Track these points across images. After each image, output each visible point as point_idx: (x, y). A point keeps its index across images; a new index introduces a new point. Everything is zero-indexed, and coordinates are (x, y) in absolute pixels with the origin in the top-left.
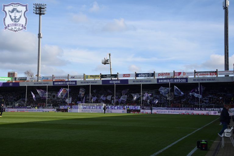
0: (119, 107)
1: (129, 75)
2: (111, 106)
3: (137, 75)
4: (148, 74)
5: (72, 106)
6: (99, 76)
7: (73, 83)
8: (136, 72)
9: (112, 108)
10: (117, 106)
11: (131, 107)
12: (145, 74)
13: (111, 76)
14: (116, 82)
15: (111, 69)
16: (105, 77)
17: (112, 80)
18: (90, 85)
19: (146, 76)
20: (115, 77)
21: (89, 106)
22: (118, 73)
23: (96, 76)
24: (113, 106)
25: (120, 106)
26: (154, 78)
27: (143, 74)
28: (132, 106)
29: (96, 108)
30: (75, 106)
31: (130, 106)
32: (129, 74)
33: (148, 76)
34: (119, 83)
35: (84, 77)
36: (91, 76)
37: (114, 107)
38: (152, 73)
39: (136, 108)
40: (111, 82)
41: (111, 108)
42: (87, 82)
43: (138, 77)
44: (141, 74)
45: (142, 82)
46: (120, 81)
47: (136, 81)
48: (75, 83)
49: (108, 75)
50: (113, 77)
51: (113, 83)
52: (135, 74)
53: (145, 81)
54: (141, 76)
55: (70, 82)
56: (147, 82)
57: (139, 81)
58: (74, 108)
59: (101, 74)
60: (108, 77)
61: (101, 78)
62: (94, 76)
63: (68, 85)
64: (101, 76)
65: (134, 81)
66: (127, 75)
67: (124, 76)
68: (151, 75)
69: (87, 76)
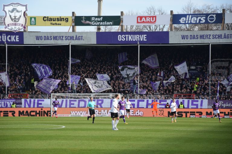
3: (176, 19)
6: (70, 20)
7: (13, 37)
8: (172, 11)
10: (145, 100)
12: (197, 15)
13: (103, 21)
14: (136, 38)
16: (88, 22)
19: (200, 20)
20: (115, 24)
21: (68, 100)
24: (136, 100)
27: (193, 15)
28: (186, 101)
30: (28, 100)
32: (153, 17)
36: (46, 19)
37: (139, 101)
39: (197, 105)
42: (55, 38)
43: (179, 23)
44: (188, 16)
45: (207, 38)
46: (145, 36)
47: (190, 35)
48: (18, 37)
49: (94, 18)
50: (110, 23)
51: (127, 40)
52: (171, 15)
53: (215, 36)
54: (187, 22)
55: (4, 35)
56: (221, 39)
57: (198, 36)
58: (27, 105)
59: (73, 13)
60: (96, 23)
61: (74, 24)
62: (55, 18)
63: (7, 45)
64: (75, 20)
65: (183, 36)
66: (147, 18)
67: (139, 21)
68: (213, 20)
69: (33, 19)
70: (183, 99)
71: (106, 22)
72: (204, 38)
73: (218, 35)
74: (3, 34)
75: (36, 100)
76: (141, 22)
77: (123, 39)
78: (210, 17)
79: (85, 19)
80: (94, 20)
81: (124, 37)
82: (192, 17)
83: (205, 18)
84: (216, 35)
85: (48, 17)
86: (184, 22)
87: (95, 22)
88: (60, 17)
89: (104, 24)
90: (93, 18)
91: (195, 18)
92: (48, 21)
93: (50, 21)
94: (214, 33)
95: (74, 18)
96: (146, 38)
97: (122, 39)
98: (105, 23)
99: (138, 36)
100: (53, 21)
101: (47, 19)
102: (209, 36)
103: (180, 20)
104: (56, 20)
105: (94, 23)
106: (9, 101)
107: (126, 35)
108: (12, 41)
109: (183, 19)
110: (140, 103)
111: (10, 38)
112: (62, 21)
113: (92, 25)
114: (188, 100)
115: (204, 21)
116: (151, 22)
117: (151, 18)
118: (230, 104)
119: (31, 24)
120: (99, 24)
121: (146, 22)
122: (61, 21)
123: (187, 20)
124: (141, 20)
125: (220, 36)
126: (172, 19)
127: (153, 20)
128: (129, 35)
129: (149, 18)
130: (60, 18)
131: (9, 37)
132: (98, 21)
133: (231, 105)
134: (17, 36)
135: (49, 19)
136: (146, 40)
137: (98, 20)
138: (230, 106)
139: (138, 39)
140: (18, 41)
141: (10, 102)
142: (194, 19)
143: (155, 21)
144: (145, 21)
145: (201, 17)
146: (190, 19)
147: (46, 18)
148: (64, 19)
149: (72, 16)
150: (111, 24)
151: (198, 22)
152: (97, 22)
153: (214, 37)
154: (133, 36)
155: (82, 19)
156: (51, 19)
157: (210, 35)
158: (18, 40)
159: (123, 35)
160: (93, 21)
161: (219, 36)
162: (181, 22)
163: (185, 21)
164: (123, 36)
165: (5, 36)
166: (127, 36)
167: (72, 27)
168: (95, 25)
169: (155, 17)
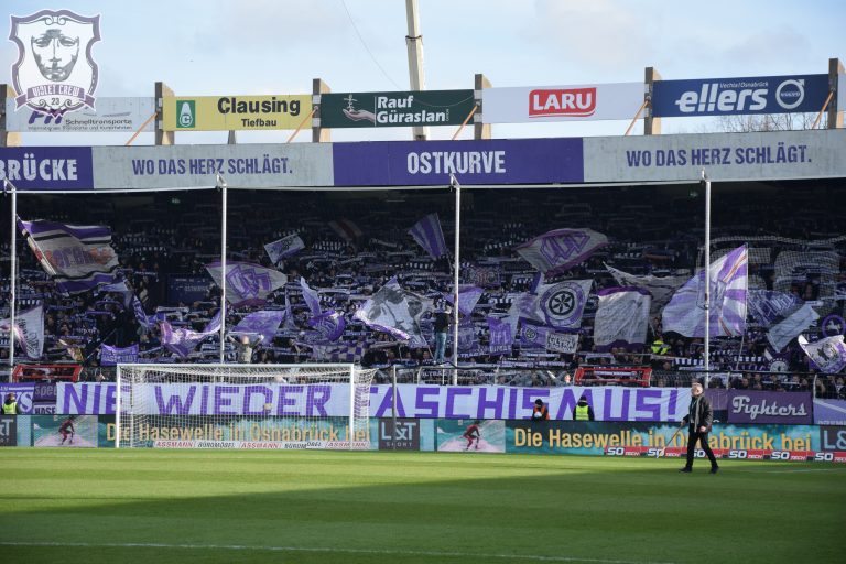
0: (501, 392)
1: (584, 100)
2: (421, 392)
3: (663, 97)
4: (773, 82)
5: (45, 391)
6: (306, 109)
7: (58, 166)
8: (649, 72)
9: (434, 406)
10: (476, 389)
11: (608, 394)
12: (737, 84)
13: (415, 109)
14: (471, 162)
15: (411, 39)
16: (363, 114)
17: (421, 144)
18: (217, 192)
19: (749, 100)
20: (456, 119)
21: (212, 386)
22: (478, 78)
23: (274, 105)
24: (444, 390)
25: (507, 390)
26: (832, 124)
27: (725, 84)
28: (618, 392)
29: (283, 401)
30: (78, 386)
31: (598, 393)
32: (584, 92)
33: (772, 108)
34: (493, 177)
35: (159, 116)
36: (228, 105)
37: (451, 394)
38: (812, 81)
39: (656, 409)
40: (416, 164)
41: (420, 404)
42: (196, 166)
43: (676, 112)
45: (716, 159)
46: (501, 157)
47: (658, 152)
48: (74, 166)
49: (385, 99)
50: (438, 115)
51: (438, 171)
52: (646, 82)
53: (744, 155)
55: (29, 159)
56: (767, 166)
57: (685, 153)
58: (72, 403)
59: (316, 83)
60: (391, 116)
61: (317, 122)
62: (257, 103)
63: (14, 192)
64: (321, 105)
65: (634, 152)
66: (564, 96)
67: (537, 107)
68: (796, 99)
69: (186, 108)
70: (607, 387)
71: (424, 112)
72: (707, 160)
73: (758, 149)
74: (26, 156)
75: (105, 386)
76: (543, 112)
77: (426, 168)
78: (783, 90)
79: (354, 104)
80: (385, 106)
81: (428, 161)
82: (720, 91)
83: (765, 92)
84: (748, 149)
85: (234, 99)
86: (692, 109)
87: (389, 113)
88: (274, 98)
89: (418, 120)
90: (380, 98)
91: (733, 94)
92: (234, 111)
93: (240, 112)
94: (740, 140)
95: (317, 100)
96: (502, 162)
97: (422, 168)
98: (421, 117)
99: (475, 158)
100: (252, 111)
101: (230, 105)
102: (723, 154)
104: (261, 108)
105: (385, 118)
107: (435, 154)
108: (55, 178)
109: (689, 99)
110: (458, 398)
111: (49, 170)
112: (279, 111)
113: (379, 125)
114: (625, 391)
115: (763, 103)
116: (577, 110)
117: (579, 96)
118: (774, 407)
119: (179, 125)
120: (400, 121)
121: (561, 111)
122: (276, 114)
123: (703, 99)
124: (542, 103)
125: (763, 155)
126: (649, 97)
127: (584, 102)
128: (446, 154)
129: (572, 97)
130: (274, 103)
131: (47, 166)
132: (399, 111)
133: (777, 410)
134: (72, 162)
135: (237, 107)
136: (503, 170)
137: (400, 106)
138: (773, 413)
139: (475, 166)
140: (75, 178)
141: (19, 394)
142: (728, 97)
143: (593, 105)
144: (557, 107)
145: (754, 89)
146: (713, 99)
147: (228, 101)
148: (284, 103)
149: (311, 92)
150: (443, 120)
151: (740, 107)
152: (393, 114)
153: (741, 157)
154: (459, 154)
155: (347, 103)
156: (245, 104)
157: (728, 150)
158: (74, 173)
159: (423, 155)
160: (382, 109)
161: (761, 152)
162: (683, 108)
163: (697, 106)
164: (425, 158)
165: (33, 162)
166: (437, 155)
167: (311, 131)
168: (388, 124)
169: (593, 91)
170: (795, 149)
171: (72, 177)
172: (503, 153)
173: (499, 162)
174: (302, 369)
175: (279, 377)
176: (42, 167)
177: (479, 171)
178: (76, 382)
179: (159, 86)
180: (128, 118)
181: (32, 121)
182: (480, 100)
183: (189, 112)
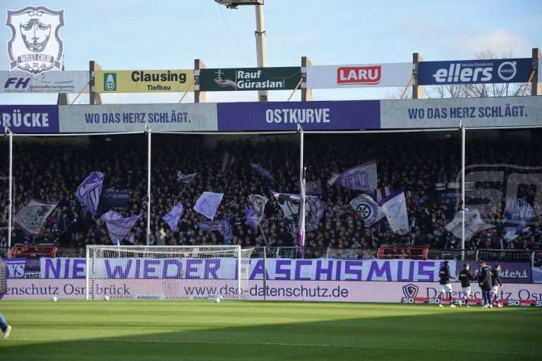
0: (331, 264)
2: (279, 263)
3: (425, 72)
4: (496, 63)
5: (32, 263)
6: (190, 79)
7: (36, 118)
8: (416, 56)
9: (288, 272)
10: (315, 261)
11: (400, 264)
12: (473, 64)
13: (262, 79)
14: (307, 115)
15: (259, 33)
16: (228, 82)
18: (145, 135)
20: (286, 87)
21: (142, 260)
22: (304, 59)
24: (294, 262)
25: (335, 262)
26: (534, 91)
27: (465, 64)
28: (406, 263)
29: (189, 269)
30: (54, 260)
31: (393, 264)
32: (373, 68)
33: (495, 79)
34: (322, 126)
35: (92, 83)
37: (299, 264)
38: (522, 63)
39: (431, 274)
40: (271, 117)
41: (278, 271)
42: (127, 118)
43: (433, 82)
44: (452, 66)
45: (466, 115)
46: (327, 113)
47: (429, 109)
48: (46, 117)
49: (243, 72)
50: (277, 83)
51: (286, 121)
52: (413, 63)
53: (484, 112)
54: (450, 80)
55: (17, 113)
56: (499, 118)
57: (446, 110)
58: (51, 271)
59: (197, 62)
61: (197, 87)
62: (158, 75)
63: (11, 135)
64: (200, 77)
65: (413, 110)
66: (360, 71)
67: (342, 78)
68: (511, 74)
69: (110, 78)
70: (400, 260)
71: (268, 81)
72: (460, 115)
73: (493, 108)
74: (15, 111)
75: (72, 260)
76: (347, 81)
77: (278, 119)
78: (503, 68)
79: (222, 76)
80: (242, 77)
81: (280, 115)
82: (462, 68)
83: (491, 69)
84: (487, 108)
85: (142, 72)
86: (444, 80)
87: (245, 82)
88: (169, 72)
89: (264, 86)
90: (239, 72)
91: (470, 70)
92: (142, 80)
93: (146, 80)
94: (481, 103)
95: (198, 73)
96: (328, 115)
97: (276, 120)
98: (266, 84)
99: (310, 113)
100: (154, 80)
101: (139, 76)
102: (470, 111)
103: (434, 76)
104: (160, 78)
105: (243, 85)
106: (13, 264)
107: (283, 110)
108: (34, 125)
109: (442, 73)
110: (302, 267)
111: (30, 120)
112: (172, 80)
113: (239, 89)
114: (411, 262)
115: (490, 77)
116: (369, 80)
117: (370, 71)
118: (507, 272)
119: (106, 89)
120: (253, 87)
121: (358, 81)
122: (170, 82)
123: (451, 74)
124: (346, 75)
125: (496, 112)
126: (416, 72)
127: (373, 75)
128: (291, 110)
129: (365, 72)
130: (169, 75)
131: (28, 118)
132: (252, 80)
133: (508, 274)
134: (45, 115)
135: (144, 77)
136: (328, 121)
137: (252, 77)
138: (506, 276)
139: (310, 118)
140: (47, 125)
141: (15, 265)
142: (467, 73)
143: (379, 77)
144: (356, 78)
145: (484, 67)
146: (457, 74)
147: (138, 74)
148: (176, 75)
149: (193, 68)
150: (281, 86)
151: (475, 79)
152: (248, 82)
153: (482, 113)
154: (299, 111)
155: (217, 75)
156: (149, 75)
157: (474, 109)
158: (47, 122)
159: (276, 111)
160: (241, 79)
161: (495, 110)
162: (438, 80)
163: (447, 78)
164: (278, 113)
165: (19, 115)
166: (285, 111)
167: (193, 93)
168: (245, 89)
169: (379, 68)
170: (517, 108)
171: (45, 125)
172: (328, 110)
173: (325, 115)
174: (201, 249)
175: (186, 254)
176: (25, 118)
177: (312, 121)
178: (53, 257)
179: (92, 64)
180: (71, 84)
181: (7, 86)
182: (305, 74)
183: (112, 80)
